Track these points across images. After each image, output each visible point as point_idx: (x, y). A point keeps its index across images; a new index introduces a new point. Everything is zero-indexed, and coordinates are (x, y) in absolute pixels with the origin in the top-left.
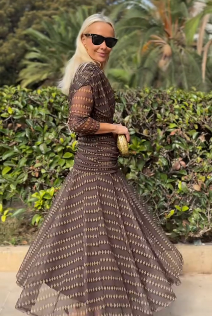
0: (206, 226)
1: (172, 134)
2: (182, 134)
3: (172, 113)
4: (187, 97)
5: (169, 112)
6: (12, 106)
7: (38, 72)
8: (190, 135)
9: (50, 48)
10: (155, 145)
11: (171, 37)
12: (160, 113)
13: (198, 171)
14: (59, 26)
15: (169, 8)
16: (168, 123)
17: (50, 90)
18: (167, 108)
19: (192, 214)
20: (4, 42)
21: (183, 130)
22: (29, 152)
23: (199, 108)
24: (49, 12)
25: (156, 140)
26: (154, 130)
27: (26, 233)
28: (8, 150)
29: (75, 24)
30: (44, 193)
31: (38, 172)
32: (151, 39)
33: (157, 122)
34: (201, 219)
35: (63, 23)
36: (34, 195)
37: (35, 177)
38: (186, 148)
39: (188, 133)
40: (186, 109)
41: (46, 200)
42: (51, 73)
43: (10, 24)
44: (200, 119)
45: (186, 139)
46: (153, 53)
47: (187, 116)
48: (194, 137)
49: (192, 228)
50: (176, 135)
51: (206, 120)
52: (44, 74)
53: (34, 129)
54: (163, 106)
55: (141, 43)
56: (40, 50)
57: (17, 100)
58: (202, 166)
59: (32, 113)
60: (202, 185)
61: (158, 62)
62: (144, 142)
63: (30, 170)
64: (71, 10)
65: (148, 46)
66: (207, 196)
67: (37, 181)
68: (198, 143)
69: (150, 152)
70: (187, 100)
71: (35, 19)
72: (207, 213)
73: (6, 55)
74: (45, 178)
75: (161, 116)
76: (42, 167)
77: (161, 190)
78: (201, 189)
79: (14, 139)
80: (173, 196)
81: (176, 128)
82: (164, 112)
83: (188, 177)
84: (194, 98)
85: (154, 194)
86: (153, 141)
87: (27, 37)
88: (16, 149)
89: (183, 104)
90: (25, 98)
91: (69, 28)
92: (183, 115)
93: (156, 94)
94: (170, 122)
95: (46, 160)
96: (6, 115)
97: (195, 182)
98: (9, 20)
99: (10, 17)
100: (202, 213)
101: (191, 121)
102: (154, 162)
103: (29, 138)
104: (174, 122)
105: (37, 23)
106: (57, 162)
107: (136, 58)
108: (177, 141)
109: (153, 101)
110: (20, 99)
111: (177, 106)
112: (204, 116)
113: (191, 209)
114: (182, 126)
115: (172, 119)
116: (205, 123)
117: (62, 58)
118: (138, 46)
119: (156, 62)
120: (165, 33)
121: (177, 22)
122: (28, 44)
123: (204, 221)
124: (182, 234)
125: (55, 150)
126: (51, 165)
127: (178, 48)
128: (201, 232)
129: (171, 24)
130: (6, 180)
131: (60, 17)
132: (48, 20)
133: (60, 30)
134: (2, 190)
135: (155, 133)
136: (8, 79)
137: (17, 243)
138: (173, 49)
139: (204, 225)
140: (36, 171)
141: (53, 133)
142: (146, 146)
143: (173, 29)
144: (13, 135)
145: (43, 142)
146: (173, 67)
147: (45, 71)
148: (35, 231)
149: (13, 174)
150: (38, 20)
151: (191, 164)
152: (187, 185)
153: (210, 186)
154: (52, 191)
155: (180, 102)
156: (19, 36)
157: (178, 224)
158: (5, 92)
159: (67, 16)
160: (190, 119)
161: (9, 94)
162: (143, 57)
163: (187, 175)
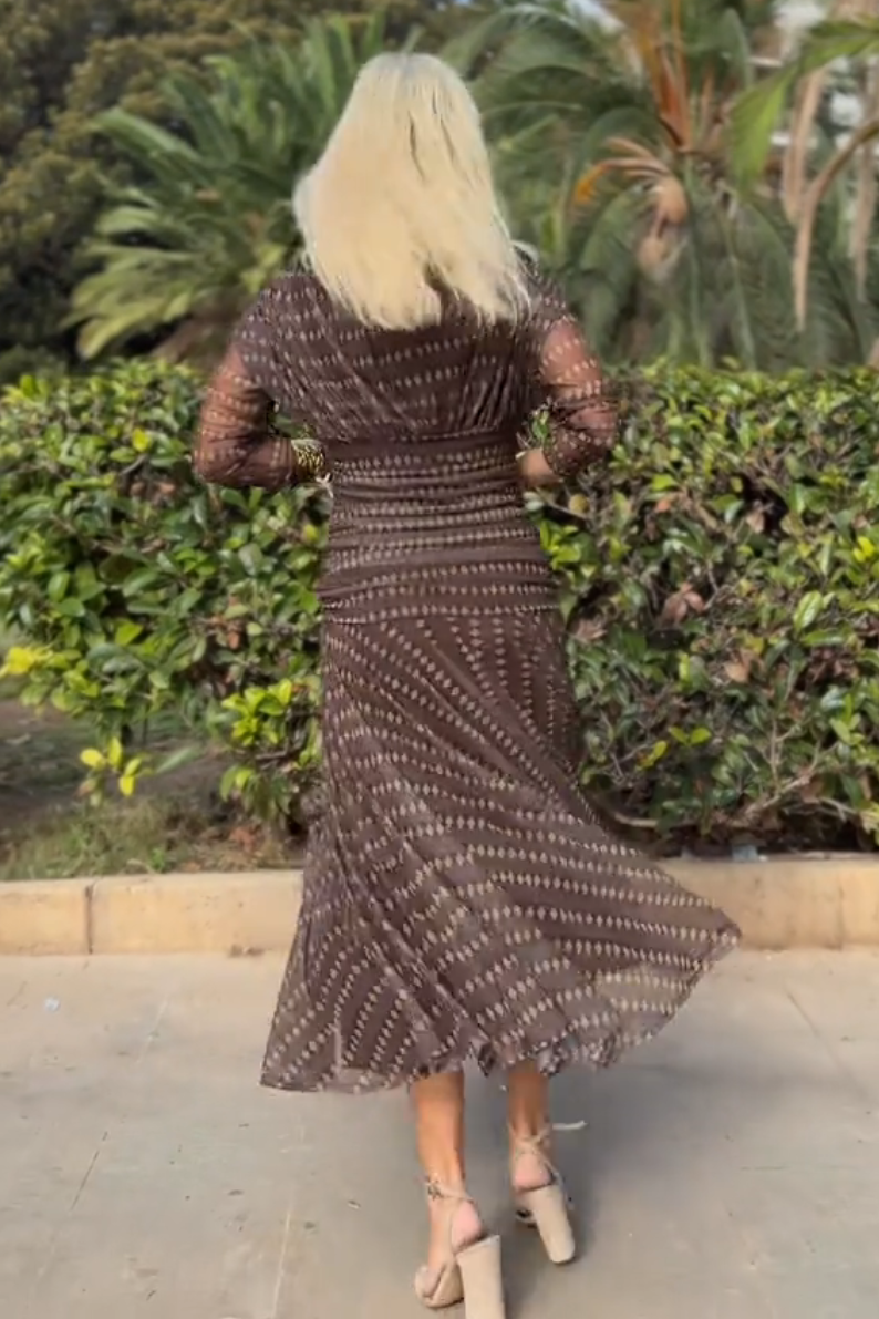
0: (765, 790)
1: (662, 507)
2: (693, 506)
3: (661, 441)
4: (709, 389)
5: (652, 438)
6: (146, 425)
7: (149, 290)
8: (718, 510)
9: (198, 187)
10: (607, 546)
11: (686, 148)
12: (621, 441)
13: (742, 621)
14: (235, 100)
15: (676, 30)
16: (647, 474)
18: (644, 426)
19: (722, 753)
20: (9, 166)
21: (697, 495)
22: (206, 572)
23: (746, 426)
24: (189, 43)
25: (611, 529)
26: (606, 498)
28: (141, 565)
29: (299, 92)
30: (261, 696)
31: (238, 632)
32: (608, 153)
33: (611, 471)
34: (748, 770)
35: (248, 84)
36: (229, 703)
37: (228, 648)
38: (704, 553)
39: (710, 503)
40: (704, 428)
41: (265, 717)
42: (203, 293)
43: (33, 92)
44: (748, 459)
45: (702, 523)
46: (615, 213)
47: (708, 452)
48: (729, 516)
49: (723, 796)
50: (673, 510)
51: (767, 462)
52: (174, 294)
53: (218, 496)
54: (633, 420)
55: (569, 166)
56: (157, 198)
57: (159, 404)
58: (754, 606)
60: (754, 666)
61: (637, 244)
62: (573, 535)
63: (210, 627)
64: (282, 31)
65: (594, 183)
66: (768, 698)
67: (236, 659)
68: (742, 536)
69: (590, 563)
70: (710, 399)
71: (136, 71)
72: (769, 752)
73: (18, 218)
74: (262, 651)
75: (627, 450)
76: (249, 618)
77: (627, 682)
78: (751, 677)
79: (157, 529)
80: (661, 703)
81: (674, 489)
82: (635, 441)
83: (710, 642)
84: (730, 393)
85: (604, 693)
86: (600, 531)
87: (102, 147)
88: (164, 562)
89: (695, 412)
90: (186, 400)
91: (274, 105)
92: (697, 448)
94: (655, 471)
95: (261, 596)
96: (128, 455)
97: (732, 655)
98: (27, 73)
99: (23, 62)
100: (751, 750)
101: (721, 465)
102: (605, 598)
103: (204, 526)
104: (666, 471)
105: (145, 88)
106: (297, 603)
107: (548, 228)
108: (675, 532)
110: (168, 401)
111: (675, 421)
112: (763, 449)
113: (717, 740)
114: (691, 484)
115: (663, 462)
116: (766, 471)
117: (250, 230)
118: (556, 183)
119: (628, 245)
120: (662, 128)
121: (708, 85)
122: (105, 173)
123: (759, 773)
124: (691, 817)
125: (289, 563)
126: (278, 608)
127: (714, 189)
128: (751, 809)
129: (688, 95)
130: (136, 662)
131: (237, 59)
132: (187, 74)
133: (237, 117)
134: (119, 694)
135: (607, 505)
136: (27, 315)
137: (169, 868)
138: (695, 196)
139: (761, 788)
140: (232, 630)
141: (282, 511)
142: (577, 547)
143: (693, 112)
144: (152, 518)
145: (250, 538)
146: (695, 269)
147: (179, 284)
148: (222, 837)
149: (156, 644)
150: (146, 75)
151: (720, 600)
152: (706, 668)
153: (778, 669)
154: (283, 690)
155: (685, 407)
156: (70, 143)
157: (677, 784)
158: (119, 381)
159: (267, 56)
160: (716, 459)
161: (132, 386)
162: (577, 229)
163: (708, 637)
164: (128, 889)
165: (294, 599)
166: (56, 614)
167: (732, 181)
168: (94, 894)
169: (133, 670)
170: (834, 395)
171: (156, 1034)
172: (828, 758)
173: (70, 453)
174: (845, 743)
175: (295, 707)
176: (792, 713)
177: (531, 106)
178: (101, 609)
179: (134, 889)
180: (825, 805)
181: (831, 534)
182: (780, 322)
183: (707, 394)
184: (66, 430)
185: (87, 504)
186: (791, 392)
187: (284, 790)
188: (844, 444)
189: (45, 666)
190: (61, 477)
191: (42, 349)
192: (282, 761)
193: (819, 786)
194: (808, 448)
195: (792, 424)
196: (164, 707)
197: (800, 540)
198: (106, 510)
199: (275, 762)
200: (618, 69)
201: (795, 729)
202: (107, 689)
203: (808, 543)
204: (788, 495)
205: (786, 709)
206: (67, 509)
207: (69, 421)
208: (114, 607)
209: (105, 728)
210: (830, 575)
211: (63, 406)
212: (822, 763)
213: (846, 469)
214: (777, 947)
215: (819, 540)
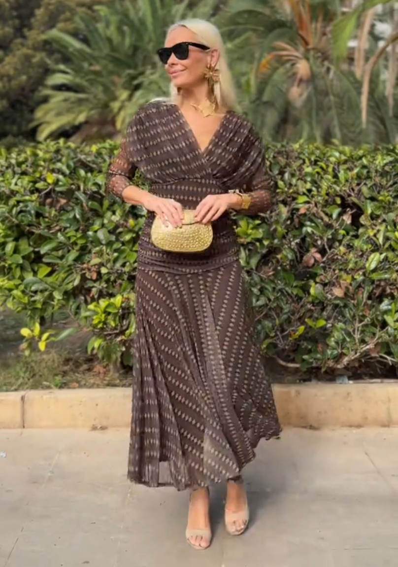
0: (352, 350)
1: (302, 211)
2: (317, 212)
3: (301, 179)
4: (324, 154)
5: (297, 178)
6: (53, 171)
7: (69, 110)
8: (329, 213)
9: (91, 65)
10: (275, 230)
11: (310, 46)
12: (282, 179)
13: (341, 267)
14: (107, 26)
16: (295, 195)
17: (110, 145)
18: (293, 172)
19: (332, 332)
20: (6, 55)
21: (319, 205)
22: (81, 242)
23: (342, 172)
25: (277, 222)
26: (275, 207)
27: (74, 372)
28: (49, 238)
29: (136, 22)
30: (107, 303)
31: (96, 272)
32: (274, 49)
33: (277, 194)
34: (344, 340)
35: (114, 19)
36: (91, 307)
37: (91, 280)
38: (322, 233)
39: (325, 209)
40: (322, 173)
41: (109, 314)
42: (93, 112)
43: (17, 22)
44: (344, 188)
45: (322, 219)
46: (278, 76)
47: (324, 185)
48: (335, 216)
49: (332, 353)
50: (308, 213)
51: (353, 190)
52: (80, 112)
53: (87, 206)
54: (288, 169)
55: (257, 55)
56: (73, 69)
57: (60, 161)
58: (347, 260)
59: (84, 182)
60: (347, 289)
61: (288, 90)
62: (259, 225)
63: (83, 269)
65: (268, 62)
66: (354, 304)
67: (95, 285)
68: (341, 225)
69: (267, 239)
70: (325, 159)
71: (64, 12)
72: (354, 331)
73: (10, 78)
74: (107, 281)
75: (285, 184)
76: (102, 265)
77: (285, 296)
78: (345, 294)
79: (58, 221)
80: (302, 306)
81: (308, 202)
82: (289, 179)
83: (326, 277)
84: (335, 157)
85: (274, 302)
86: (272, 223)
87: (48, 46)
88: (61, 237)
89: (318, 165)
90: (73, 159)
91: (125, 28)
92: (319, 183)
93: (276, 150)
94: (298, 194)
95: (108, 254)
96: (44, 185)
97: (336, 284)
98: (15, 13)
99: (13, 8)
100: (345, 330)
101: (331, 191)
102: (274, 255)
103: (80, 220)
104: (304, 194)
105: (67, 20)
106: (125, 257)
107: (248, 83)
108: (308, 223)
109: (272, 161)
110: (64, 159)
111: (309, 170)
112: (351, 183)
113: (329, 325)
114: (316, 200)
115: (302, 189)
116: (353, 194)
117: (114, 83)
118: (251, 62)
119: (284, 90)
120: (299, 38)
121: (320, 18)
122: (50, 58)
123: (350, 342)
124: (316, 363)
125: (122, 238)
126: (115, 260)
127: (323, 65)
128: (345, 360)
129: (311, 22)
130: (46, 286)
131: (109, 7)
132: (87, 14)
133: (109, 33)
134: (39, 301)
135: (275, 210)
136: (14, 122)
137: (62, 386)
138: (314, 68)
139: (350, 349)
140: (93, 271)
141: (118, 213)
142: (261, 230)
143: (313, 31)
144: (55, 216)
145: (103, 226)
146: (314, 100)
147: (82, 108)
148: (89, 370)
149: (57, 277)
150: (68, 14)
151: (330, 257)
152: (324, 290)
153: (358, 290)
154: (118, 300)
155: (313, 163)
156: (33, 45)
157: (310, 347)
158: (41, 150)
159: (122, 6)
160: (328, 188)
161: (47, 152)
162: (261, 83)
163: (324, 274)
164: (42, 397)
165: (124, 255)
166: (9, 262)
167: (331, 62)
168: (26, 399)
169: (46, 290)
170: (385, 157)
171: (52, 472)
172: (383, 335)
173: (16, 184)
174: (391, 327)
175: (123, 309)
176: (366, 312)
177: (241, 27)
178: (31, 260)
179: (45, 397)
180: (381, 357)
181: (384, 225)
182: (353, 125)
183: (324, 157)
184: (14, 173)
185: (24, 209)
186: (364, 156)
187: (118, 349)
188: (390, 181)
189: (3, 287)
190: (12, 196)
191: (21, 137)
192: (117, 335)
193: (379, 348)
194: (373, 183)
195: (365, 171)
196: (60, 308)
197: (369, 227)
198: (33, 212)
199: (114, 336)
200: (280, 11)
201: (367, 320)
202: (33, 299)
203: (373, 229)
204: (363, 205)
205: (363, 311)
206: (14, 211)
207: (16, 169)
208: (37, 259)
209: (32, 317)
210: (384, 245)
211: (13, 161)
212: (380, 337)
213: (391, 193)
214: (359, 426)
215: (378, 228)
